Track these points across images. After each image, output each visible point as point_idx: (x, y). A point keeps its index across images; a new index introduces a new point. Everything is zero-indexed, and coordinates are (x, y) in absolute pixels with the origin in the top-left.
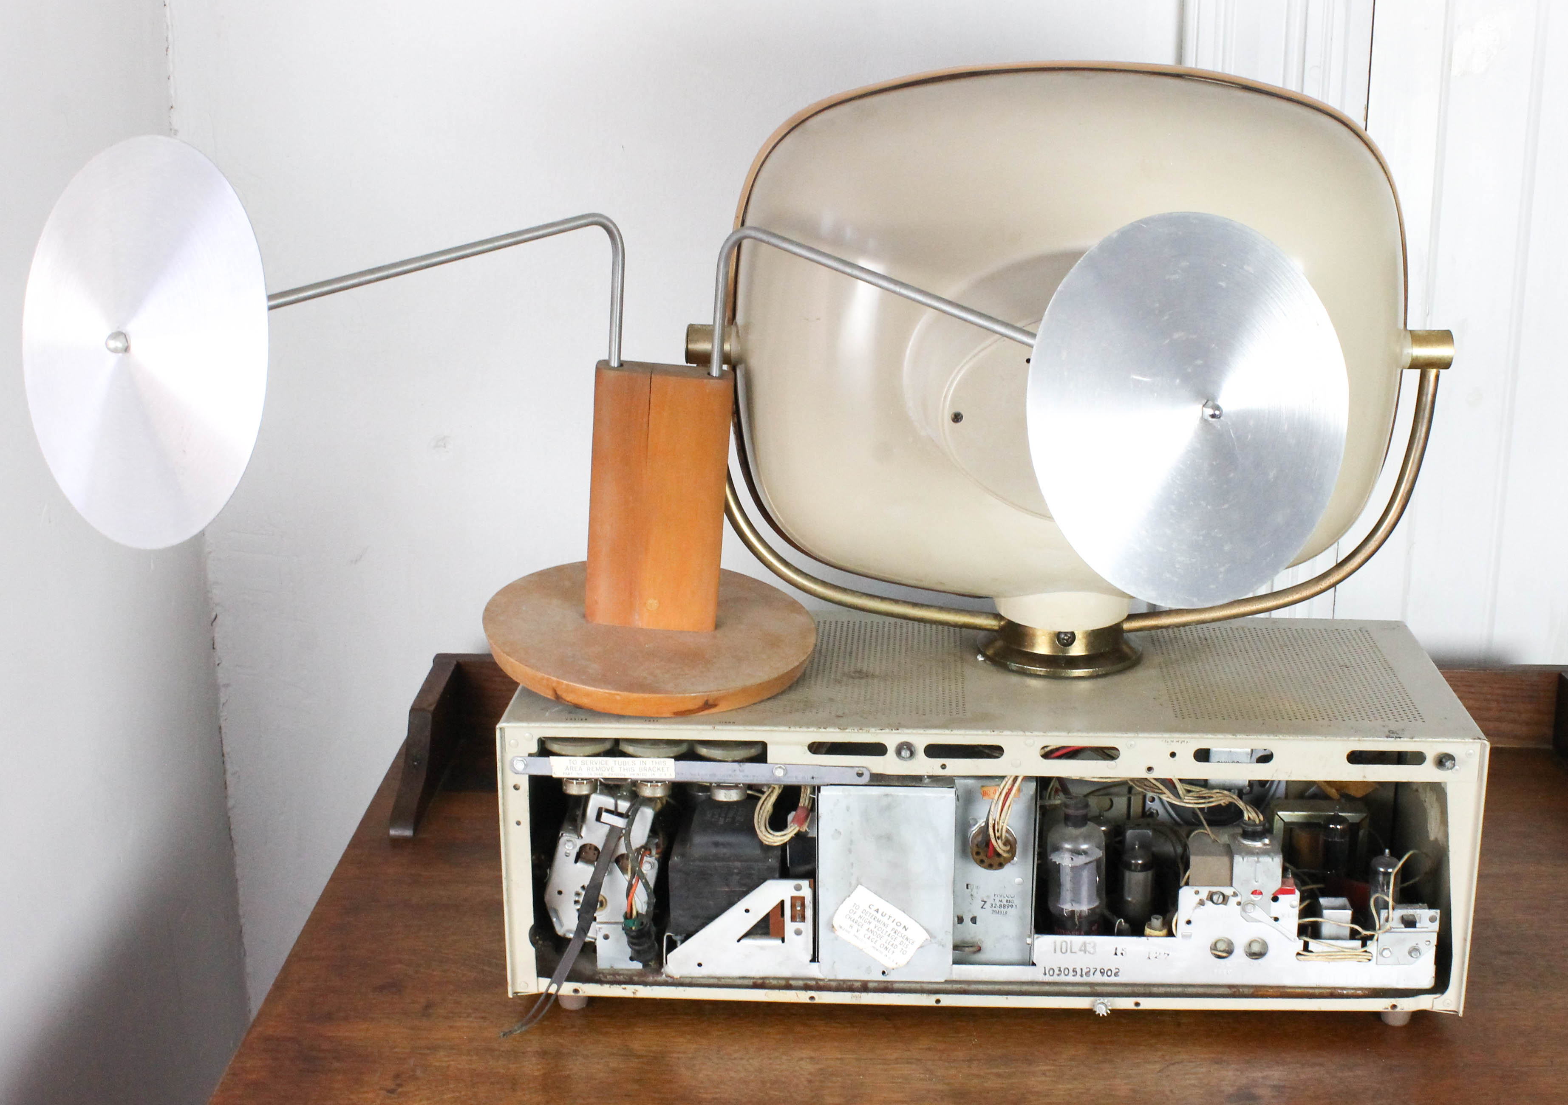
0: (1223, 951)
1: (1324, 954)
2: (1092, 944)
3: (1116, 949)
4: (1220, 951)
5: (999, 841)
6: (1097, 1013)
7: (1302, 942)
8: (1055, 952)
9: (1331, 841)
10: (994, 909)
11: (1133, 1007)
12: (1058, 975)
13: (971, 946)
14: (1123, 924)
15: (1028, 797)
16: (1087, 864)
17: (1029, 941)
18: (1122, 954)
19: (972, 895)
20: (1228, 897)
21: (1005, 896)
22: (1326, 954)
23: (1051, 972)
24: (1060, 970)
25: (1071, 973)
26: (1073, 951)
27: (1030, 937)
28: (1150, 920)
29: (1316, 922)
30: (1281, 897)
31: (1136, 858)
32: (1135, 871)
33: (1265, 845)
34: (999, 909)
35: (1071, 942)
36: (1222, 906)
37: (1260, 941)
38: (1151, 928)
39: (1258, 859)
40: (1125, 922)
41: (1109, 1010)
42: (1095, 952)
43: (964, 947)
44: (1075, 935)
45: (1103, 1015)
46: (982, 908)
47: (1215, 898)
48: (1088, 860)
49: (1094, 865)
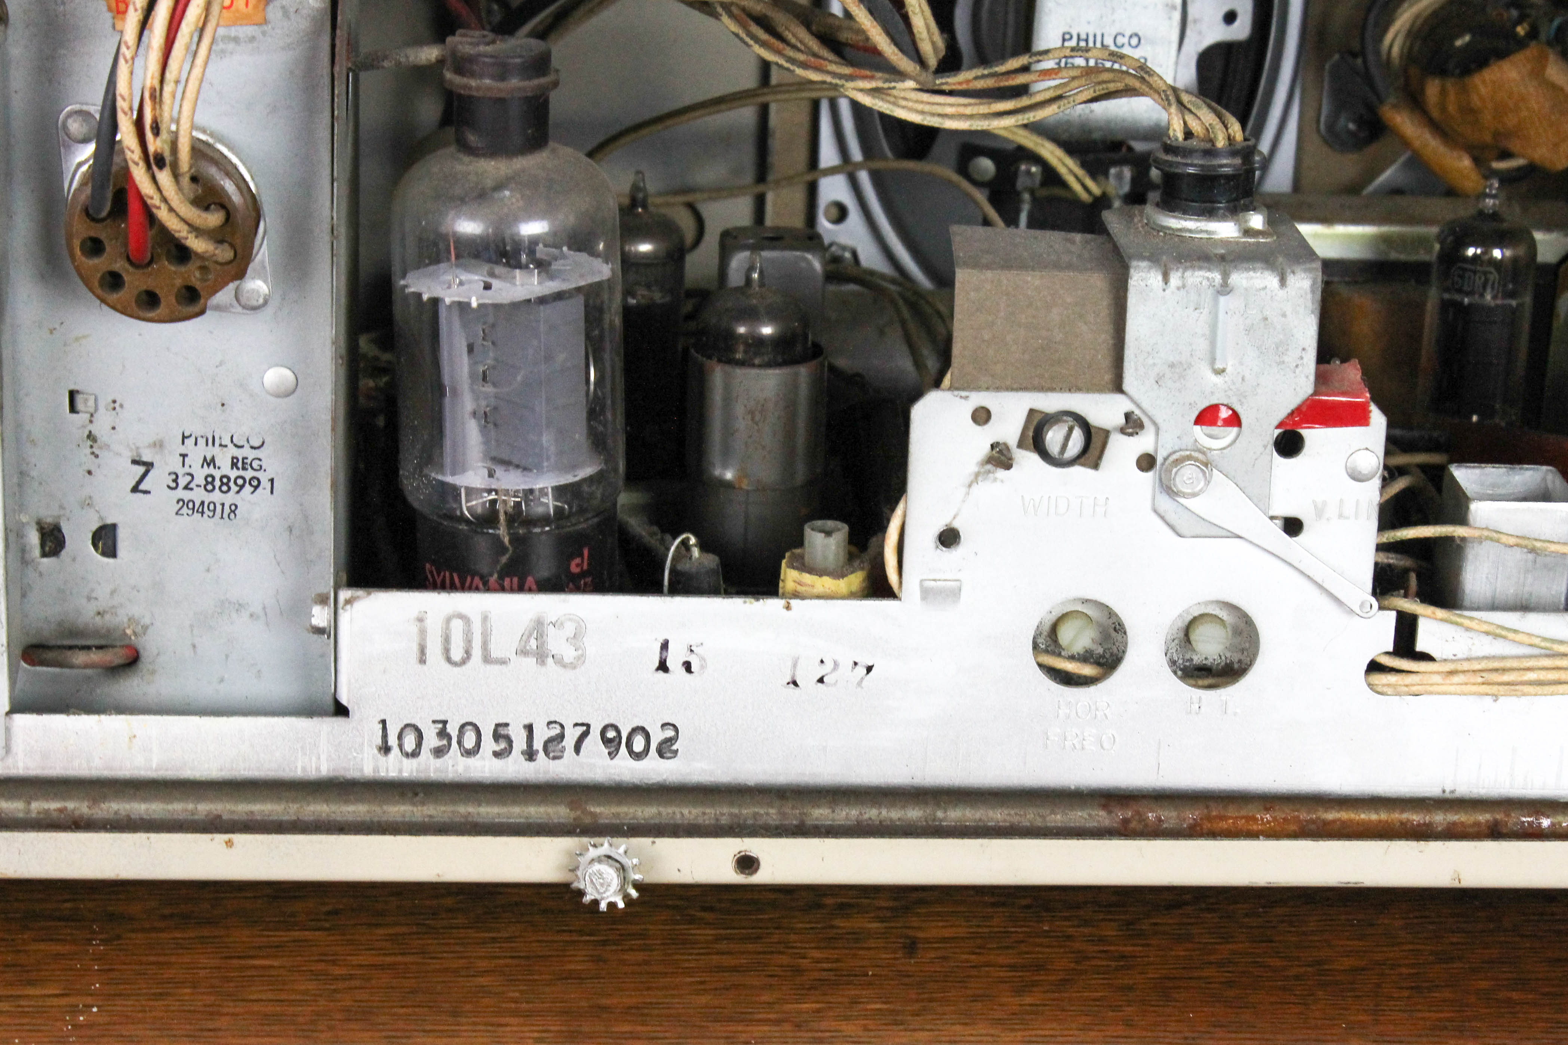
0: (1085, 657)
1: (1477, 666)
2: (570, 629)
3: (665, 646)
4: (1072, 658)
5: (164, 177)
6: (587, 899)
7: (1389, 619)
8: (422, 661)
9: (1470, 305)
10: (187, 495)
11: (729, 875)
12: (439, 752)
13: (100, 647)
14: (696, 552)
15: (303, 24)
16: (542, 300)
17: (320, 616)
18: (688, 666)
19: (90, 436)
20: (1106, 433)
21: (226, 441)
22: (1483, 665)
23: (410, 743)
24: (443, 734)
25: (489, 745)
26: (495, 654)
27: (322, 600)
28: (799, 542)
29: (1447, 541)
30: (1312, 436)
31: (752, 315)
32: (742, 363)
33: (1248, 232)
34: (208, 498)
35: (485, 619)
36: (1077, 471)
37: (1223, 614)
38: (804, 567)
39: (1225, 276)
40: (704, 547)
41: (637, 886)
42: (581, 658)
43: (71, 648)
44: (502, 589)
45: (612, 905)
46: (135, 489)
47: (1053, 438)
48: (552, 286)
49: (576, 308)
